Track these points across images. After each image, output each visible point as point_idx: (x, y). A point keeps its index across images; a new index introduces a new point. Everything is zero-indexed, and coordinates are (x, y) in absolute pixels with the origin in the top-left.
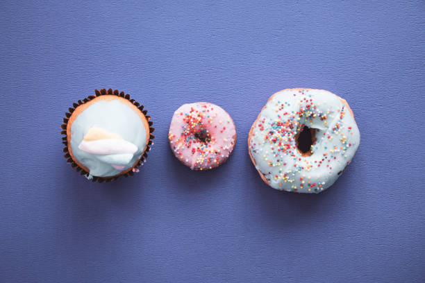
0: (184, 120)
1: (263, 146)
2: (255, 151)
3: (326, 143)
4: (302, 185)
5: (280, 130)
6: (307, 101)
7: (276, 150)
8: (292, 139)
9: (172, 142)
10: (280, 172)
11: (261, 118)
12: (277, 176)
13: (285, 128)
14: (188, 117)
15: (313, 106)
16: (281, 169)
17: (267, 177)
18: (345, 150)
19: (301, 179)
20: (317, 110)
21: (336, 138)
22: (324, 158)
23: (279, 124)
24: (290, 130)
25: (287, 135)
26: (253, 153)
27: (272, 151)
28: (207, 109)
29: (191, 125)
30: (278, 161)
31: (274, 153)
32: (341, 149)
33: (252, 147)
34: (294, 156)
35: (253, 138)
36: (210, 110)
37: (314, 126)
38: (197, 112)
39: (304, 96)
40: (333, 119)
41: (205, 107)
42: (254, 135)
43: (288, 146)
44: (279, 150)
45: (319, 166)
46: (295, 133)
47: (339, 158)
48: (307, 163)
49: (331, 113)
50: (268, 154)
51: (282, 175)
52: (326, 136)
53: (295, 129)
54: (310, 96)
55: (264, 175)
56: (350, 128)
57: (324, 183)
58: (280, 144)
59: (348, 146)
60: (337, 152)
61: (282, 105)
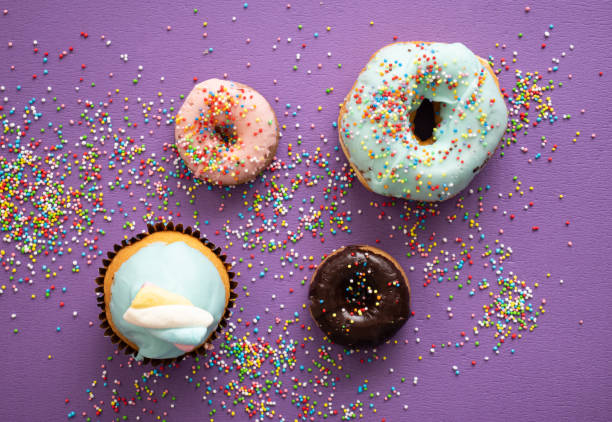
0: (205, 100)
1: (360, 128)
2: (348, 136)
3: (456, 124)
4: (418, 188)
5: (386, 103)
6: (428, 60)
7: (380, 134)
8: (405, 117)
9: (178, 127)
10: (386, 167)
11: (359, 86)
12: (380, 174)
13: (393, 99)
14: (213, 97)
15: (437, 66)
16: (387, 163)
17: (366, 175)
18: (485, 134)
19: (418, 179)
20: (443, 73)
21: (471, 117)
22: (452, 146)
23: (385, 94)
24: (401, 102)
25: (396, 110)
26: (344, 138)
27: (374, 135)
28: (243, 95)
29: (213, 111)
30: (383, 150)
31: (377, 138)
32: (479, 132)
33: (344, 130)
34: (407, 142)
35: (345, 116)
36: (248, 97)
37: (437, 99)
38: (228, 94)
39: (423, 52)
40: (467, 86)
41: (243, 91)
42: (347, 112)
43: (399, 128)
44: (384, 134)
45: (445, 158)
46: (410, 108)
47: (475, 145)
48: (427, 154)
49: (464, 77)
50: (367, 140)
51: (389, 171)
52: (456, 113)
53: (409, 101)
54: (433, 52)
55: (362, 172)
56: (492, 101)
57: (451, 185)
58: (386, 125)
59: (489, 128)
60: (473, 138)
61: (391, 65)
